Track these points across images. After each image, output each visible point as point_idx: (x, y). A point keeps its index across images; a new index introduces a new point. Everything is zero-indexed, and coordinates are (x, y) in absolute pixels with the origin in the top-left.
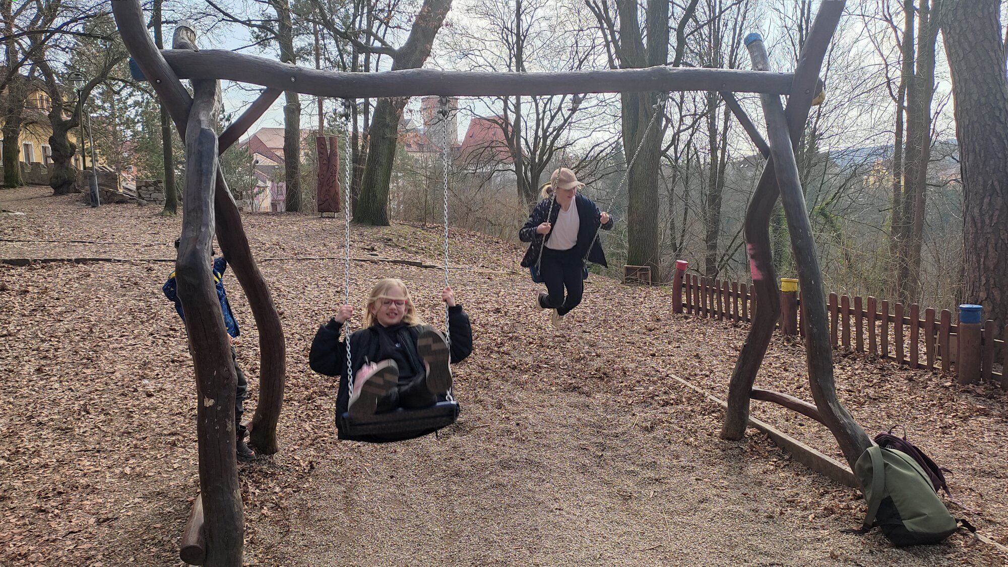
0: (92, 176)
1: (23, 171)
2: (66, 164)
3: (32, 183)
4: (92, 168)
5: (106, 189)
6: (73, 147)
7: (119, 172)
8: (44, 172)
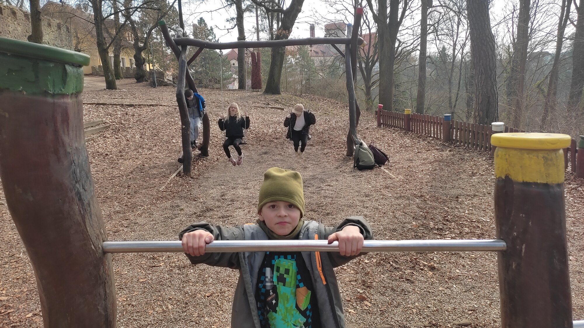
0: (153, 73)
1: (122, 71)
2: (141, 68)
3: (126, 77)
4: (153, 70)
5: (159, 79)
6: (144, 59)
7: (165, 71)
8: (131, 72)
